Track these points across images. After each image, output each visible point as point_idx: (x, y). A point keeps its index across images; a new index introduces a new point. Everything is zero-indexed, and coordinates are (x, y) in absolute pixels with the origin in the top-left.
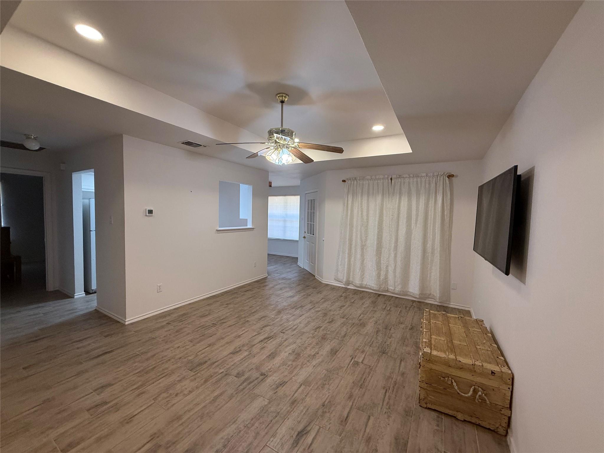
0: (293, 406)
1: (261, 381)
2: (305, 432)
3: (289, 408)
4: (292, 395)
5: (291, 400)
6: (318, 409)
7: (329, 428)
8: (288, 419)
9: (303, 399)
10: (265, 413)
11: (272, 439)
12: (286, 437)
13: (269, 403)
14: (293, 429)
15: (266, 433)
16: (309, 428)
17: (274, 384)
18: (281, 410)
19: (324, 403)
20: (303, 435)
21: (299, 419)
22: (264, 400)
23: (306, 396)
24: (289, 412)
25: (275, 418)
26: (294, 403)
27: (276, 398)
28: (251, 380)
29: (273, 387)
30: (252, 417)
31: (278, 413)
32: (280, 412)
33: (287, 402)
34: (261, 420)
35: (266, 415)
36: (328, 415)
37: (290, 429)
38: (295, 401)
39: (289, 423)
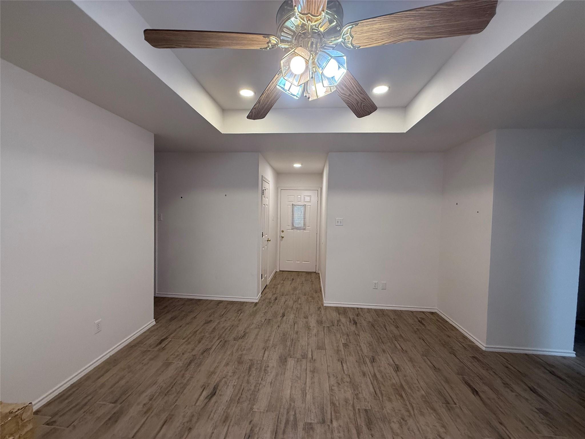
0: (225, 414)
1: (276, 431)
2: (209, 397)
3: (229, 411)
4: (231, 427)
5: (229, 421)
6: (196, 422)
7: (185, 408)
8: (227, 401)
9: (215, 428)
10: (250, 398)
11: (236, 383)
12: (224, 389)
13: (252, 409)
14: (221, 395)
15: (241, 385)
16: (207, 400)
17: (258, 433)
18: (237, 406)
19: (189, 432)
20: (210, 394)
21: (216, 405)
22: (258, 409)
23: (213, 433)
24: (228, 407)
25: (239, 397)
26: (226, 419)
27: (247, 415)
28: (289, 427)
29: (258, 429)
30: (260, 391)
31: (238, 403)
32: (237, 404)
33: (233, 416)
34: (251, 392)
35: (249, 397)
36: (186, 420)
37: (223, 395)
38: (224, 422)
39: (226, 398)
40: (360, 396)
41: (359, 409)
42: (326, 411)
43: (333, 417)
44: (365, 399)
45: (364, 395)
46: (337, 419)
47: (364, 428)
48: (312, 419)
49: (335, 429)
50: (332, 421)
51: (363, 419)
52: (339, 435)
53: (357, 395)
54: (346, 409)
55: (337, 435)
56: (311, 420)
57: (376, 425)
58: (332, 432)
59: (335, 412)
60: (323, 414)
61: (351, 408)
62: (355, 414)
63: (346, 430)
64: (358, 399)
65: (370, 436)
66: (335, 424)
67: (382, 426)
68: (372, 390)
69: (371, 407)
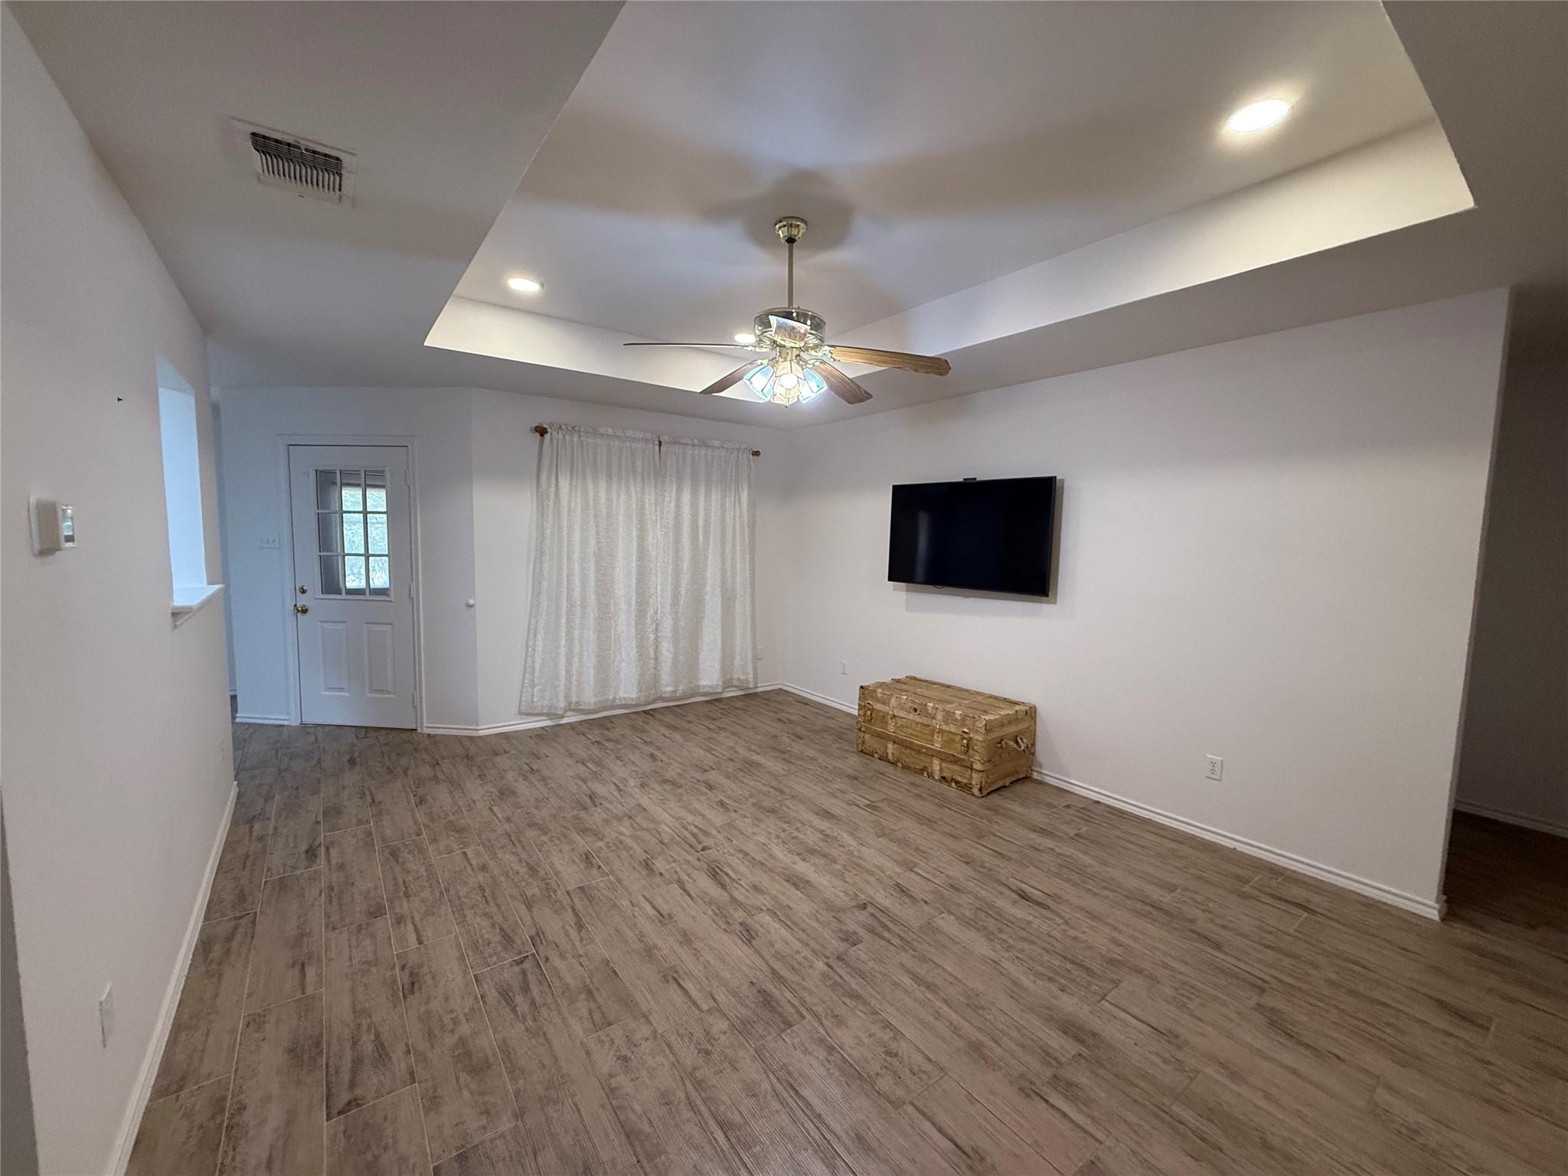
40: (822, 1054)
41: (803, 1017)
42: (853, 976)
43: (832, 974)
44: (806, 1052)
45: (813, 1062)
46: (824, 976)
47: (769, 987)
48: (859, 953)
49: (814, 960)
50: (829, 966)
51: (783, 1002)
52: (802, 955)
53: (830, 1050)
54: (824, 1002)
55: (805, 953)
56: (859, 949)
57: (753, 1006)
58: (814, 952)
59: (836, 983)
60: (851, 968)
61: (819, 1009)
62: (803, 1002)
63: (797, 967)
64: (822, 1040)
65: (754, 981)
66: (820, 965)
67: (744, 1011)
68: (806, 1092)
69: (784, 1040)
